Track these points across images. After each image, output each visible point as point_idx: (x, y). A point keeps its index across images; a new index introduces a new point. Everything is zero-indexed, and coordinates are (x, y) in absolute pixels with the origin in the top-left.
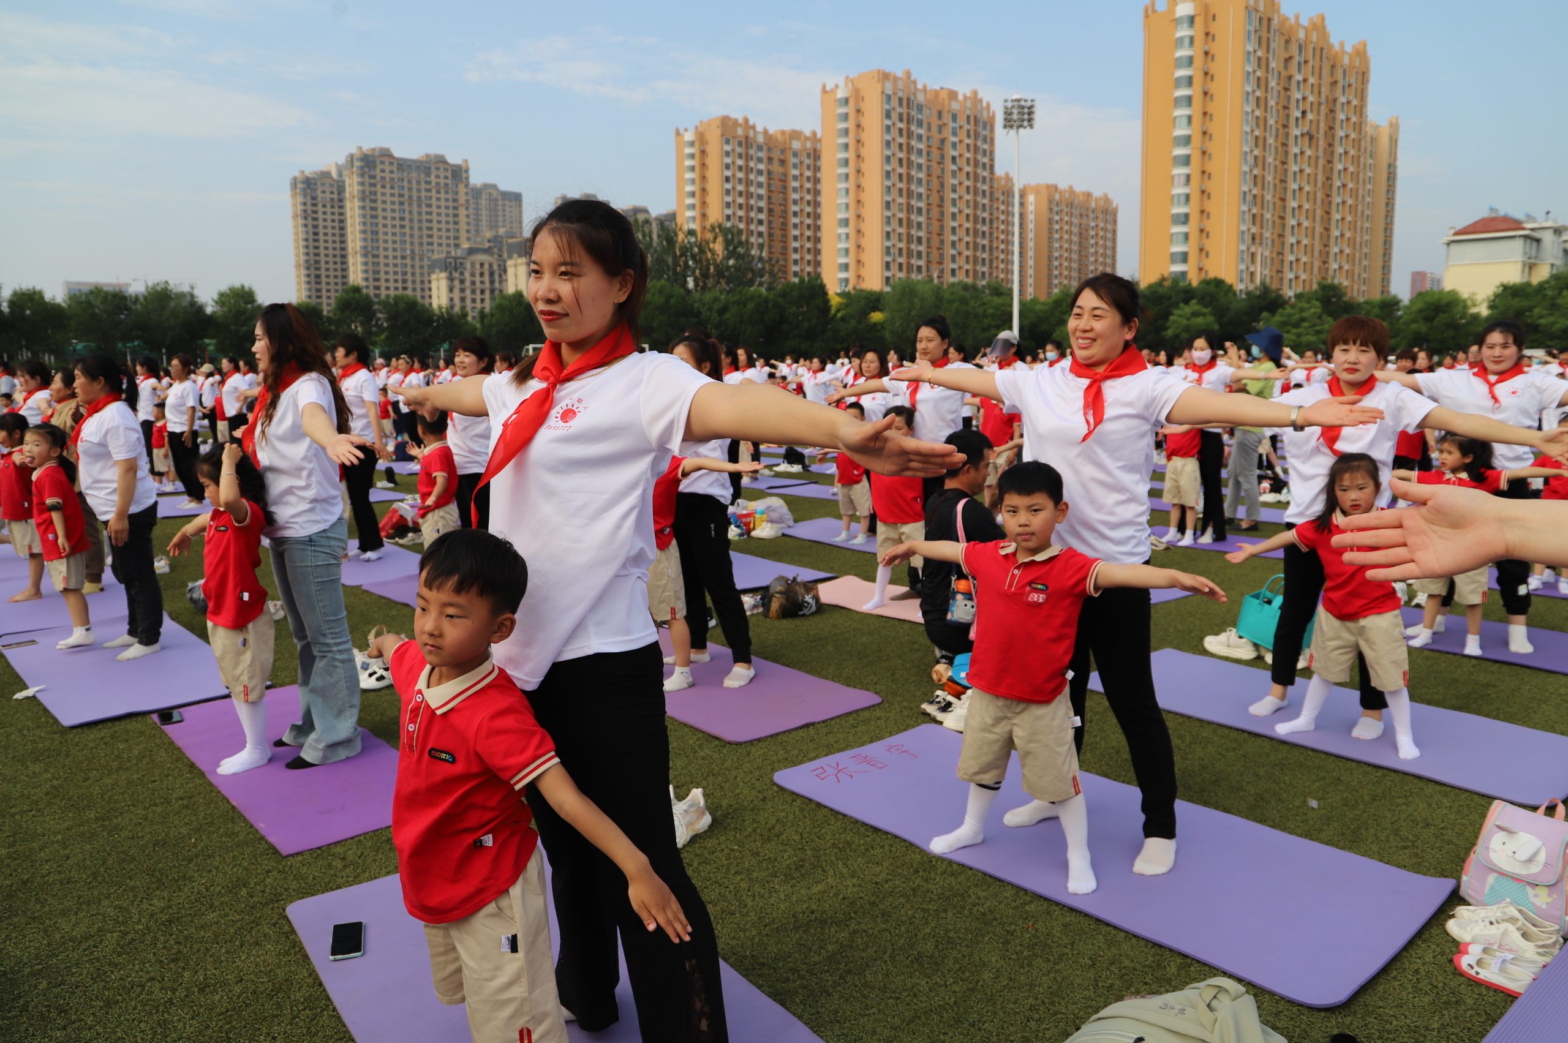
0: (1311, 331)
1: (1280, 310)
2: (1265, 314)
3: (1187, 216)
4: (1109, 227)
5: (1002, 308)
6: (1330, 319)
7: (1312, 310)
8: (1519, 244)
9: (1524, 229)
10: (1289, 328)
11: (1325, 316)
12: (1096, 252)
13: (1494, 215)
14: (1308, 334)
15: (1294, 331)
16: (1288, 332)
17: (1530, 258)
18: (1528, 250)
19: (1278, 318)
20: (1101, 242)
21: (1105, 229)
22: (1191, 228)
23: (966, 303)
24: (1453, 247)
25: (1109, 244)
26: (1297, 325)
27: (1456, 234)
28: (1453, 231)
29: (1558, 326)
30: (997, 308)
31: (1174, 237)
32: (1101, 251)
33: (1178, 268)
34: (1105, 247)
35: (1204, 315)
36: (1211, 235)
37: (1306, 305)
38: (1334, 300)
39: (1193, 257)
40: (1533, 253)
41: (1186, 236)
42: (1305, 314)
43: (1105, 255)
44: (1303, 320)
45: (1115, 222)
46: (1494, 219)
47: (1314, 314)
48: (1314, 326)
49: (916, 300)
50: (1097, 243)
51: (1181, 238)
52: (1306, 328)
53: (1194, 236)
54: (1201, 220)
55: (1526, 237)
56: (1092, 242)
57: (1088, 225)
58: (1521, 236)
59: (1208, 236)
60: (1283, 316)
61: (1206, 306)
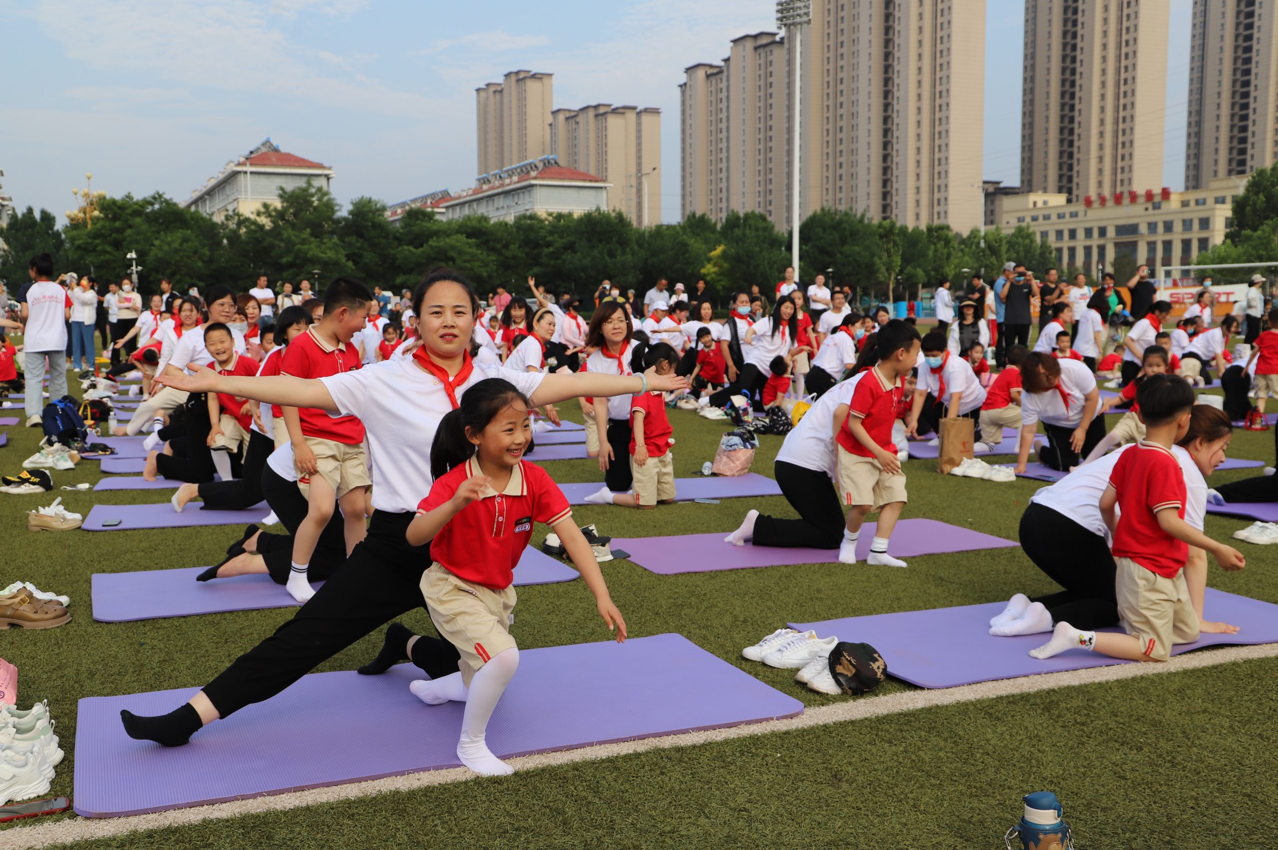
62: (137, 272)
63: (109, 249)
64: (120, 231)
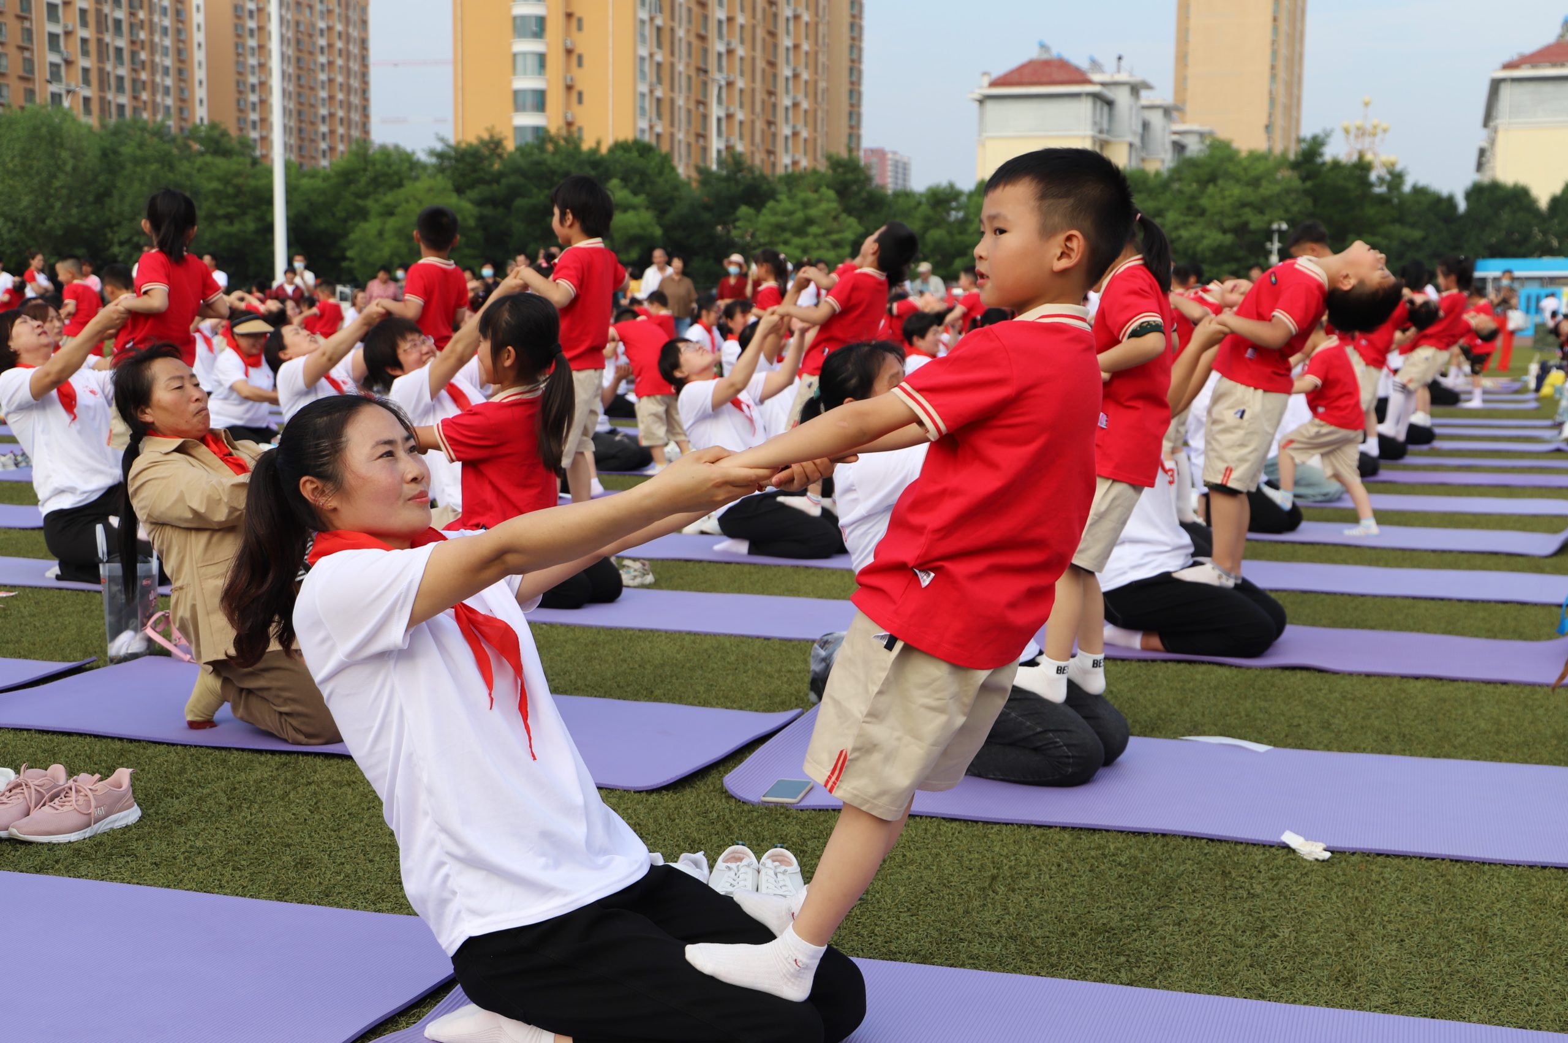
0: (825, 242)
1: (771, 204)
2: (744, 210)
3: (541, 21)
4: (354, 33)
5: (239, 181)
6: (852, 221)
7: (824, 206)
8: (1087, 106)
9: (1090, 82)
10: (787, 235)
11: (843, 216)
12: (331, 81)
13: (1045, 56)
14: (820, 247)
15: (796, 241)
16: (786, 243)
17: (1101, 132)
18: (1098, 118)
19: (767, 217)
20: (339, 62)
21: (345, 36)
22: (551, 44)
23: (172, 167)
24: (990, 106)
25: (355, 66)
26: (800, 231)
27: (994, 84)
28: (986, 81)
29: (1206, 242)
30: (226, 180)
31: (520, 60)
32: (340, 79)
33: (529, 119)
34: (348, 72)
35: (634, 207)
36: (586, 61)
37: (812, 196)
38: (855, 188)
39: (556, 99)
40: (1105, 126)
41: (542, 60)
42: (813, 212)
43: (347, 89)
44: (809, 221)
45: (364, 23)
46: (1047, 63)
47: (827, 212)
48: (827, 233)
49: (65, 154)
50: (331, 63)
51: (532, 62)
52: (816, 236)
53: (555, 61)
54: (567, 32)
55: (1096, 96)
56: (322, 59)
57: (313, 25)
58: (1088, 94)
59: (580, 64)
60: (774, 213)
61: (635, 193)
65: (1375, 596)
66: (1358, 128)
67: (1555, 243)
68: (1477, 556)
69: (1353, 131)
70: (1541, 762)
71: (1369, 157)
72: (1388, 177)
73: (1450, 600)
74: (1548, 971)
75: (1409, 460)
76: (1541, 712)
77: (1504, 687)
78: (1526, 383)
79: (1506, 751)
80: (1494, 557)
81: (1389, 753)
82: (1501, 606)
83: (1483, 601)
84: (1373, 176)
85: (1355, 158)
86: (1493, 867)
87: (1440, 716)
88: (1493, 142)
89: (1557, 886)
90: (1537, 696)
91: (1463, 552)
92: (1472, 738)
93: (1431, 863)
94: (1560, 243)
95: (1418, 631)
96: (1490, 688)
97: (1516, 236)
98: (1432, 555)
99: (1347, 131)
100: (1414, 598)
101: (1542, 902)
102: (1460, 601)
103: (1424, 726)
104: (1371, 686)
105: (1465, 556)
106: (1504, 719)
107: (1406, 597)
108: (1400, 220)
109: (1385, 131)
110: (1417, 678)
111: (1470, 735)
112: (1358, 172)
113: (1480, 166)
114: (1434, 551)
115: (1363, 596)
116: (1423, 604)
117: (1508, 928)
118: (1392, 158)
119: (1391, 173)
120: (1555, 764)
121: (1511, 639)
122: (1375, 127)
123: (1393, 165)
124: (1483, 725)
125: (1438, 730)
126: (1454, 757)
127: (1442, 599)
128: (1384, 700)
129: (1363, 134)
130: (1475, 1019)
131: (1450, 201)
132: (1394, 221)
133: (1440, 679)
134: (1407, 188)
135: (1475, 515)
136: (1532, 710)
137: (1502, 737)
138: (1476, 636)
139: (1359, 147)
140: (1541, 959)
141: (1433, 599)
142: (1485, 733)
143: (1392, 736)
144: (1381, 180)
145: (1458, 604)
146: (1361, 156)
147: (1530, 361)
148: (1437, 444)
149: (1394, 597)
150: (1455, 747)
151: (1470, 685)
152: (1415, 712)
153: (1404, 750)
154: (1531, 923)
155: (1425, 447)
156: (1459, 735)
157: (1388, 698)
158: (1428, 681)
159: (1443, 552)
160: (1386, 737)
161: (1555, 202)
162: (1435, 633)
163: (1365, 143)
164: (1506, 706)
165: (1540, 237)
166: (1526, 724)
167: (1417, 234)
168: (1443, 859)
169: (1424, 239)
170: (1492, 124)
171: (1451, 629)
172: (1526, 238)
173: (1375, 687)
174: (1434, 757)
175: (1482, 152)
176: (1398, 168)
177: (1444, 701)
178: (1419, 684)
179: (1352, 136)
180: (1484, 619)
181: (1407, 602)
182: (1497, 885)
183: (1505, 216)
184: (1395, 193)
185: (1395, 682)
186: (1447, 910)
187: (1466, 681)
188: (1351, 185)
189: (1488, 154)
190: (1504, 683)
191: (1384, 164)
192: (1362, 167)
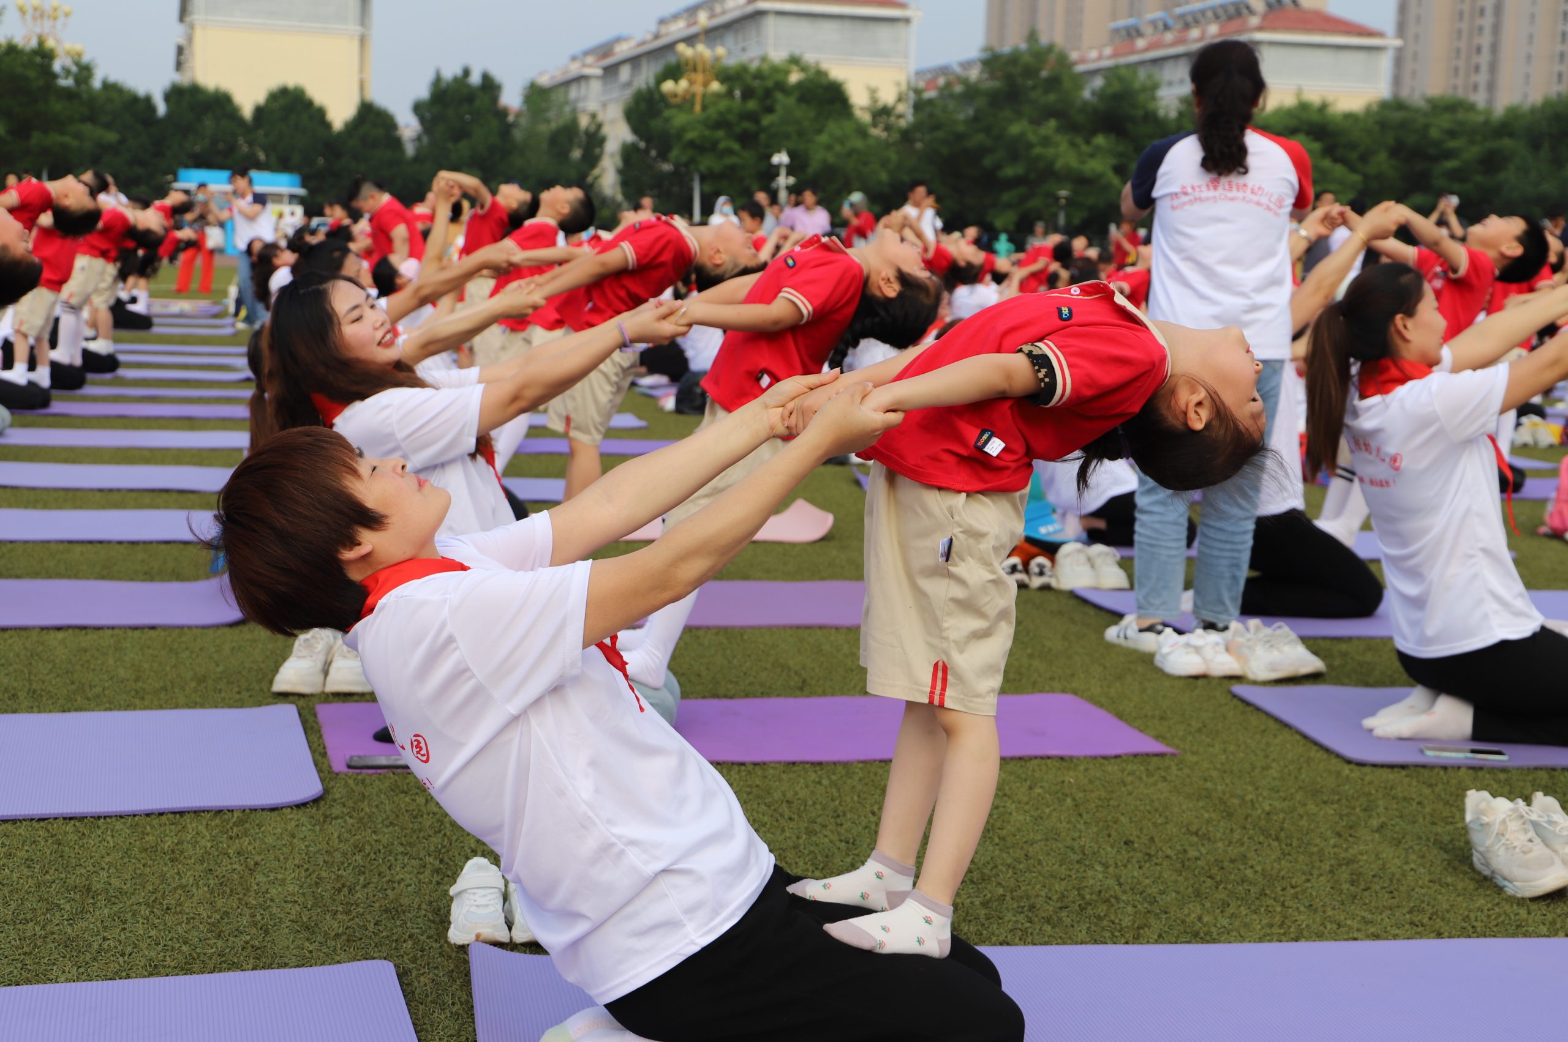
62: (788, 188)
63: (736, 146)
64: (752, 117)
65: (26, 542)
66: (36, 9)
67: (262, 156)
68: (146, 494)
69: (30, 12)
70: (177, 706)
71: (50, 43)
72: (74, 69)
73: (109, 542)
74: (147, 919)
75: (88, 390)
76: (185, 655)
77: (152, 633)
78: (226, 307)
79: (143, 699)
80: (165, 496)
81: (15, 711)
82: (163, 547)
83: (145, 543)
84: (57, 66)
85: (34, 43)
86: (109, 820)
87: (78, 667)
88: (190, 39)
89: (171, 831)
90: (184, 639)
91: (131, 490)
92: (108, 688)
93: (42, 824)
94: (267, 156)
95: (69, 577)
96: (137, 633)
97: (221, 146)
98: (98, 494)
99: (22, 11)
100: (70, 542)
101: (154, 848)
102: (120, 543)
103: (58, 679)
104: (5, 640)
105: (133, 495)
106: (146, 666)
107: (62, 542)
108: (92, 118)
109: (67, 15)
110: (59, 628)
111: (107, 685)
112: (38, 59)
113: (179, 66)
114: (100, 490)
115: (11, 542)
116: (78, 549)
117: (113, 881)
118: (78, 47)
119: (77, 64)
120: (190, 708)
121: (170, 580)
122: (55, 10)
123: (79, 55)
124: (122, 673)
125: (73, 683)
126: (88, 710)
127: (101, 542)
128: (18, 655)
129: (42, 16)
130: (63, 979)
131: (148, 101)
132: (84, 119)
133: (83, 628)
134: (97, 83)
135: (151, 450)
136: (177, 653)
137: (140, 684)
138: (132, 580)
139: (38, 30)
140: (143, 908)
141: (90, 542)
142: (122, 682)
143: (20, 694)
144: (67, 72)
145: (118, 547)
146: (41, 43)
147: (229, 283)
148: (121, 372)
149: (48, 542)
150: (89, 699)
151: (116, 631)
152: (50, 666)
153: (32, 707)
154: (138, 872)
155: (108, 376)
156: (95, 686)
157: (23, 653)
158: (70, 631)
159: (111, 490)
160: (14, 695)
161: (259, 111)
162: (88, 578)
163: (45, 27)
164: (151, 651)
165: (245, 149)
166: (168, 669)
167: (112, 137)
168: (56, 819)
169: (122, 141)
170: (187, 19)
171: (107, 572)
172: (232, 148)
173: (10, 641)
174: (64, 711)
175: (180, 50)
176: (86, 59)
177: (85, 650)
178: (60, 635)
179: (29, 17)
180: (143, 561)
181: (61, 547)
182: (109, 838)
183: (208, 123)
184: (83, 87)
185: (34, 634)
186: (51, 872)
187: (113, 628)
188: (32, 74)
189: (186, 52)
190: (153, 628)
191: (68, 53)
192: (44, 55)
